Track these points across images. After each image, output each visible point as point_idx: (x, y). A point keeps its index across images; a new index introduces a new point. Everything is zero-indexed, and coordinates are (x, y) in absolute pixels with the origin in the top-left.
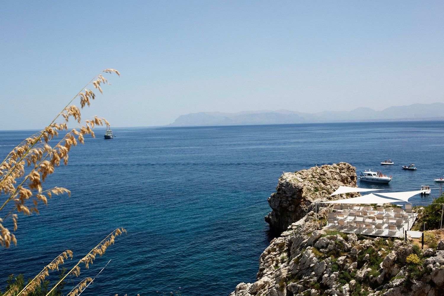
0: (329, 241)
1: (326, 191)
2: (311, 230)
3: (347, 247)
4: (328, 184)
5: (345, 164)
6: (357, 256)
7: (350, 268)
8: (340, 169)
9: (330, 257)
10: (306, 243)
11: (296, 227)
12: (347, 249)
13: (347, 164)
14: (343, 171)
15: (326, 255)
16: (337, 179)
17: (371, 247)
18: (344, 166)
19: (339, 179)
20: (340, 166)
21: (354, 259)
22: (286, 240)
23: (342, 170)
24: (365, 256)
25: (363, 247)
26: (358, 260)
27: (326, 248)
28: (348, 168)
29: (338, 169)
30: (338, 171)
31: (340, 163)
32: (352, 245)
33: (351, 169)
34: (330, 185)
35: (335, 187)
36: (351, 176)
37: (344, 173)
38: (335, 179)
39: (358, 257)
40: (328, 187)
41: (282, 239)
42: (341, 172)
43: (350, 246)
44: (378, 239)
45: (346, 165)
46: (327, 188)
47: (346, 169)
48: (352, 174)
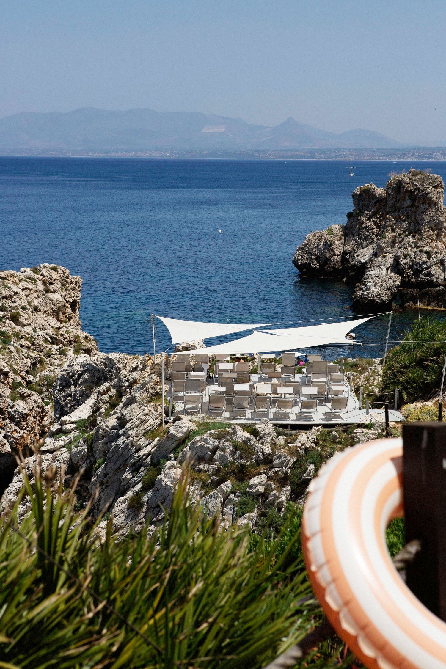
0: (216, 443)
1: (28, 343)
2: (152, 423)
3: (263, 453)
4: (25, 322)
5: (55, 269)
6: (289, 472)
7: (281, 500)
8: (44, 283)
9: (229, 482)
10: (148, 455)
11: (73, 426)
12: (263, 458)
13: (61, 269)
14: (52, 287)
15: (216, 478)
16: (40, 311)
17: (313, 447)
18: (54, 275)
19: (45, 309)
20: (42, 275)
21: (283, 481)
22: (58, 461)
23: (51, 284)
24: (307, 469)
25: (299, 449)
26: (292, 480)
27: (210, 461)
28: (64, 281)
29: (39, 283)
30: (41, 287)
31: (42, 265)
32: (272, 449)
33: (72, 282)
34: (30, 325)
35: (46, 331)
36: (71, 300)
37: (55, 291)
38: (36, 309)
39: (292, 473)
40: (29, 329)
41: (48, 460)
42: (47, 291)
43: (270, 451)
44: (318, 430)
45: (59, 270)
46: (29, 334)
47: (58, 282)
48: (73, 295)
